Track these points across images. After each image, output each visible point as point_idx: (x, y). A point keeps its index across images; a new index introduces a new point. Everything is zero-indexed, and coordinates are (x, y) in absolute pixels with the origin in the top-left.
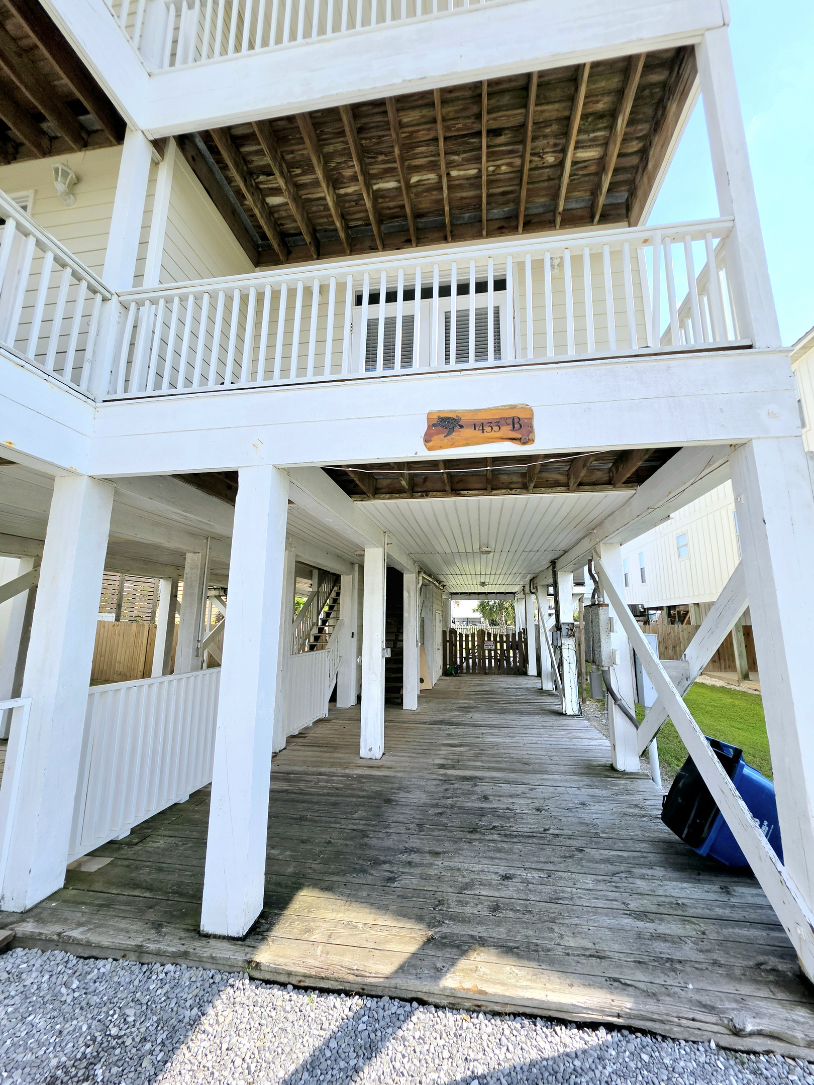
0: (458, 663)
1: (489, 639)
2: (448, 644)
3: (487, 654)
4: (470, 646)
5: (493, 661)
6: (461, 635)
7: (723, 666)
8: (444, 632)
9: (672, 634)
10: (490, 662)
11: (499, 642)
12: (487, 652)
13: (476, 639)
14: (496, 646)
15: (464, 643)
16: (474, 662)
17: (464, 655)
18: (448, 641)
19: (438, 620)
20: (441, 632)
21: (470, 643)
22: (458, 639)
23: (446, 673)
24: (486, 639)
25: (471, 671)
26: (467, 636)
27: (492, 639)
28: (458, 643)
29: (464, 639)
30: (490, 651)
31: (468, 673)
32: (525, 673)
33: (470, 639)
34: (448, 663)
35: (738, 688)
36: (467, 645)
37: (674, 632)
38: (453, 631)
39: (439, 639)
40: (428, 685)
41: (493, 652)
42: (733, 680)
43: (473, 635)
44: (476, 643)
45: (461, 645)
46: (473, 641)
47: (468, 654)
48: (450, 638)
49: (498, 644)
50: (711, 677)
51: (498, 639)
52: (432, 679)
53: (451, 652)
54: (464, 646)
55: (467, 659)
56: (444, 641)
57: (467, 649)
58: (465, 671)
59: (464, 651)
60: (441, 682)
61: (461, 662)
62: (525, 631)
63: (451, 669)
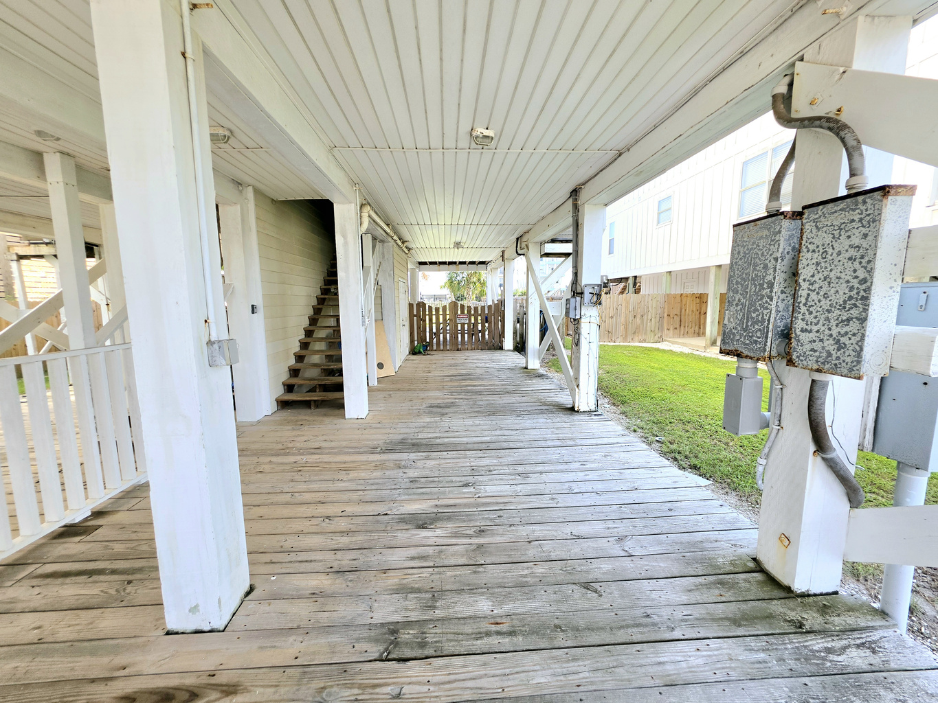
0: (428, 340)
1: (463, 312)
2: (415, 318)
3: (459, 328)
4: (441, 321)
5: (466, 335)
6: (430, 308)
7: (682, 332)
8: (411, 305)
9: (642, 303)
10: (463, 337)
11: (473, 315)
12: (459, 326)
13: (448, 313)
14: (470, 320)
15: (434, 317)
16: (445, 338)
17: (434, 330)
18: (415, 316)
19: (402, 290)
20: (407, 305)
21: (441, 317)
22: (427, 313)
23: (414, 352)
24: (459, 312)
25: (442, 348)
26: (437, 309)
27: (466, 312)
28: (427, 317)
29: (434, 313)
30: (463, 325)
31: (438, 349)
32: (501, 348)
33: (441, 313)
34: (416, 338)
35: (703, 354)
36: (437, 319)
37: (644, 301)
38: (421, 305)
39: (404, 313)
40: (388, 371)
41: (466, 326)
42: (699, 346)
43: (444, 308)
44: (448, 317)
45: (431, 320)
46: (444, 315)
47: (437, 328)
48: (418, 312)
49: (473, 318)
50: (673, 343)
51: (473, 312)
52: (394, 362)
53: (419, 328)
54: (434, 321)
55: (438, 334)
56: (411, 316)
57: (438, 324)
58: (435, 348)
59: (434, 326)
60: (408, 363)
61: (431, 338)
62: (502, 303)
63: (420, 347)
